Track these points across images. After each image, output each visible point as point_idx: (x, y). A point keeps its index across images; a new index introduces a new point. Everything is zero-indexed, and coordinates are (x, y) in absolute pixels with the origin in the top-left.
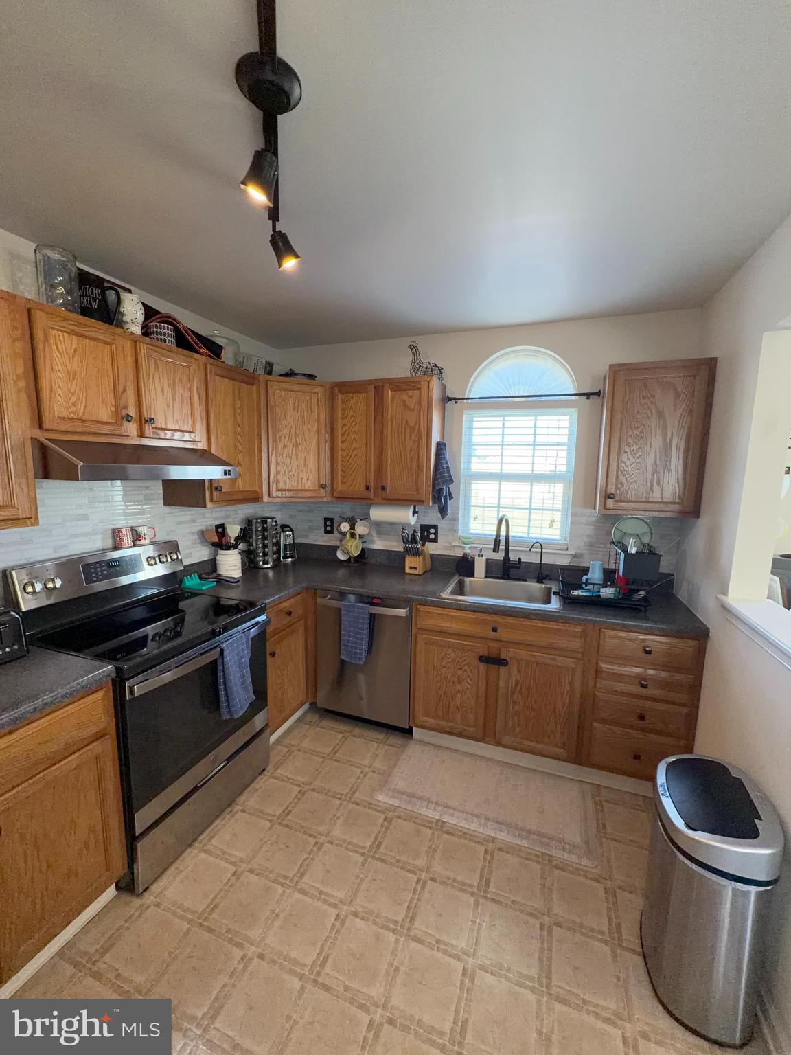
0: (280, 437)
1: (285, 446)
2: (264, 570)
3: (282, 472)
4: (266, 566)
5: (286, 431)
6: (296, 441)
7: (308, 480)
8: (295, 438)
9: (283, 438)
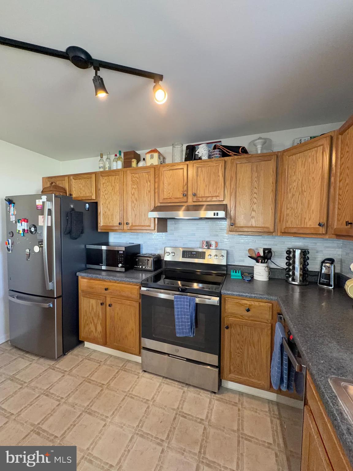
0: (290, 190)
1: (293, 195)
2: (292, 285)
3: (290, 214)
4: (294, 283)
5: (295, 184)
6: (302, 190)
7: (310, 219)
8: (302, 187)
9: (292, 189)
